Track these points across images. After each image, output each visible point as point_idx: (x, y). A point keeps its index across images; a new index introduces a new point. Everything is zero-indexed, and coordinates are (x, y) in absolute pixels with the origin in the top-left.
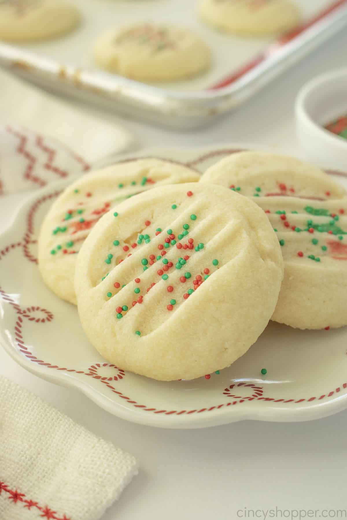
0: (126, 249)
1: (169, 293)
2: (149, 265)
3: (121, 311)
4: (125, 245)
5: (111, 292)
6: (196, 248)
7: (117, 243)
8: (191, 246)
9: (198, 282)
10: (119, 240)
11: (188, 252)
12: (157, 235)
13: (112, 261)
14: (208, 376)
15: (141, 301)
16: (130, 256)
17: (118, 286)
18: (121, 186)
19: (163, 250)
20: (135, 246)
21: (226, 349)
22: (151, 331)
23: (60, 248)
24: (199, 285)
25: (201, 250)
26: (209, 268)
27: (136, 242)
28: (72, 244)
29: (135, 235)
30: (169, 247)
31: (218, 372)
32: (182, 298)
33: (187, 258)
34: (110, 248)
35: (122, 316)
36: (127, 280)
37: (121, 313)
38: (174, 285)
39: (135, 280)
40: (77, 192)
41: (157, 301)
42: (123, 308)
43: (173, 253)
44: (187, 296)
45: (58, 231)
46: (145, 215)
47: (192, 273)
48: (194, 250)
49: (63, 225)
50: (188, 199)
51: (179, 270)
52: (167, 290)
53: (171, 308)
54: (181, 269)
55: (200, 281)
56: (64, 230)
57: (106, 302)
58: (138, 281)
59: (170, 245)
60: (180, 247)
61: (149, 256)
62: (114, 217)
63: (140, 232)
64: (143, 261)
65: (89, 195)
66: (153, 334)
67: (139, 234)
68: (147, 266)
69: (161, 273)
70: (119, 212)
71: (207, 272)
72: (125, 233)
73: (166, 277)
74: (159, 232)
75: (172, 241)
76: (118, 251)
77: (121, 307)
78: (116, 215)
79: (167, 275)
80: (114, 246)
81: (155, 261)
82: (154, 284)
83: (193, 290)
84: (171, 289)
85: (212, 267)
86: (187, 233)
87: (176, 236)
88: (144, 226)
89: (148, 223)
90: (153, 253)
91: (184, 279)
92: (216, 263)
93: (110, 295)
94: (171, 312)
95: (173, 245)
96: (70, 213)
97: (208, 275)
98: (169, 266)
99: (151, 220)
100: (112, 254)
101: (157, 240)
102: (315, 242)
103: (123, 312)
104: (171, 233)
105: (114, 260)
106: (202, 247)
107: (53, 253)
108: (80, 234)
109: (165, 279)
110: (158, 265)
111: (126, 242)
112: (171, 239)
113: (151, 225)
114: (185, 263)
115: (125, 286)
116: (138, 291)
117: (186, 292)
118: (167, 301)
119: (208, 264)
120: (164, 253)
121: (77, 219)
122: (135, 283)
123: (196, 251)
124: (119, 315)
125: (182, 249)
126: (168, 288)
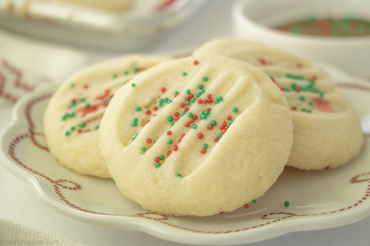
0: (149, 113)
1: (200, 140)
2: (175, 121)
3: (159, 160)
4: (146, 110)
5: (145, 147)
6: (216, 101)
7: (139, 109)
8: (210, 100)
9: (224, 127)
10: (140, 106)
11: (208, 106)
12: (176, 96)
13: (138, 123)
14: (246, 206)
15: (176, 149)
16: (155, 117)
17: (150, 141)
18: (115, 76)
19: (185, 107)
20: (156, 109)
21: (261, 178)
22: (190, 173)
23: (73, 129)
24: (226, 130)
25: (220, 102)
26: (231, 115)
27: (157, 105)
28: (84, 125)
29: (154, 101)
30: (189, 104)
31: (254, 201)
32: (212, 142)
33: (209, 110)
34: (133, 114)
35: (160, 165)
36: (157, 136)
37: (159, 162)
38: (203, 133)
39: (167, 133)
40: (73, 86)
41: (191, 147)
42: (161, 157)
43: (194, 108)
44: (217, 140)
45: (66, 117)
46: (160, 84)
47: (217, 121)
48: (213, 104)
49: (70, 111)
50: (195, 67)
51: (205, 119)
52: (197, 137)
53: (204, 151)
54: (207, 119)
55: (226, 126)
56: (73, 115)
57: (142, 156)
58: (170, 133)
59: (191, 103)
60: (201, 102)
61: (173, 114)
62: (131, 88)
63: (159, 97)
64: (169, 118)
65: (86, 87)
66: (194, 173)
67: (158, 100)
68: (173, 121)
69: (188, 125)
70: (136, 83)
71: (230, 119)
72: (145, 100)
73: (195, 126)
74: (177, 94)
75: (192, 99)
76: (141, 116)
77: (158, 156)
78: (134, 85)
79: (196, 125)
80: (136, 112)
81: (179, 117)
82: (184, 134)
83: (221, 134)
84: (201, 136)
85: (233, 115)
86: (204, 91)
87: (195, 95)
88: (160, 93)
89: (164, 90)
90: (177, 111)
91: (211, 127)
92: (236, 111)
93: (144, 150)
94: (206, 155)
95: (193, 102)
96: (74, 102)
97: (232, 120)
98: (194, 118)
99: (166, 87)
100: (137, 118)
101: (177, 100)
102: (302, 99)
103: (160, 162)
104: (189, 92)
105: (139, 123)
106: (220, 100)
107: (68, 134)
108: (90, 115)
109: (195, 128)
110: (184, 119)
111: (146, 107)
112: (190, 97)
113: (167, 91)
114: (209, 114)
115: (157, 141)
116: (171, 142)
117: (216, 136)
118: (200, 146)
119: (230, 112)
120: (187, 110)
121: (82, 105)
122: (167, 136)
123: (216, 103)
124: (157, 164)
125: (203, 104)
126: (198, 135)
